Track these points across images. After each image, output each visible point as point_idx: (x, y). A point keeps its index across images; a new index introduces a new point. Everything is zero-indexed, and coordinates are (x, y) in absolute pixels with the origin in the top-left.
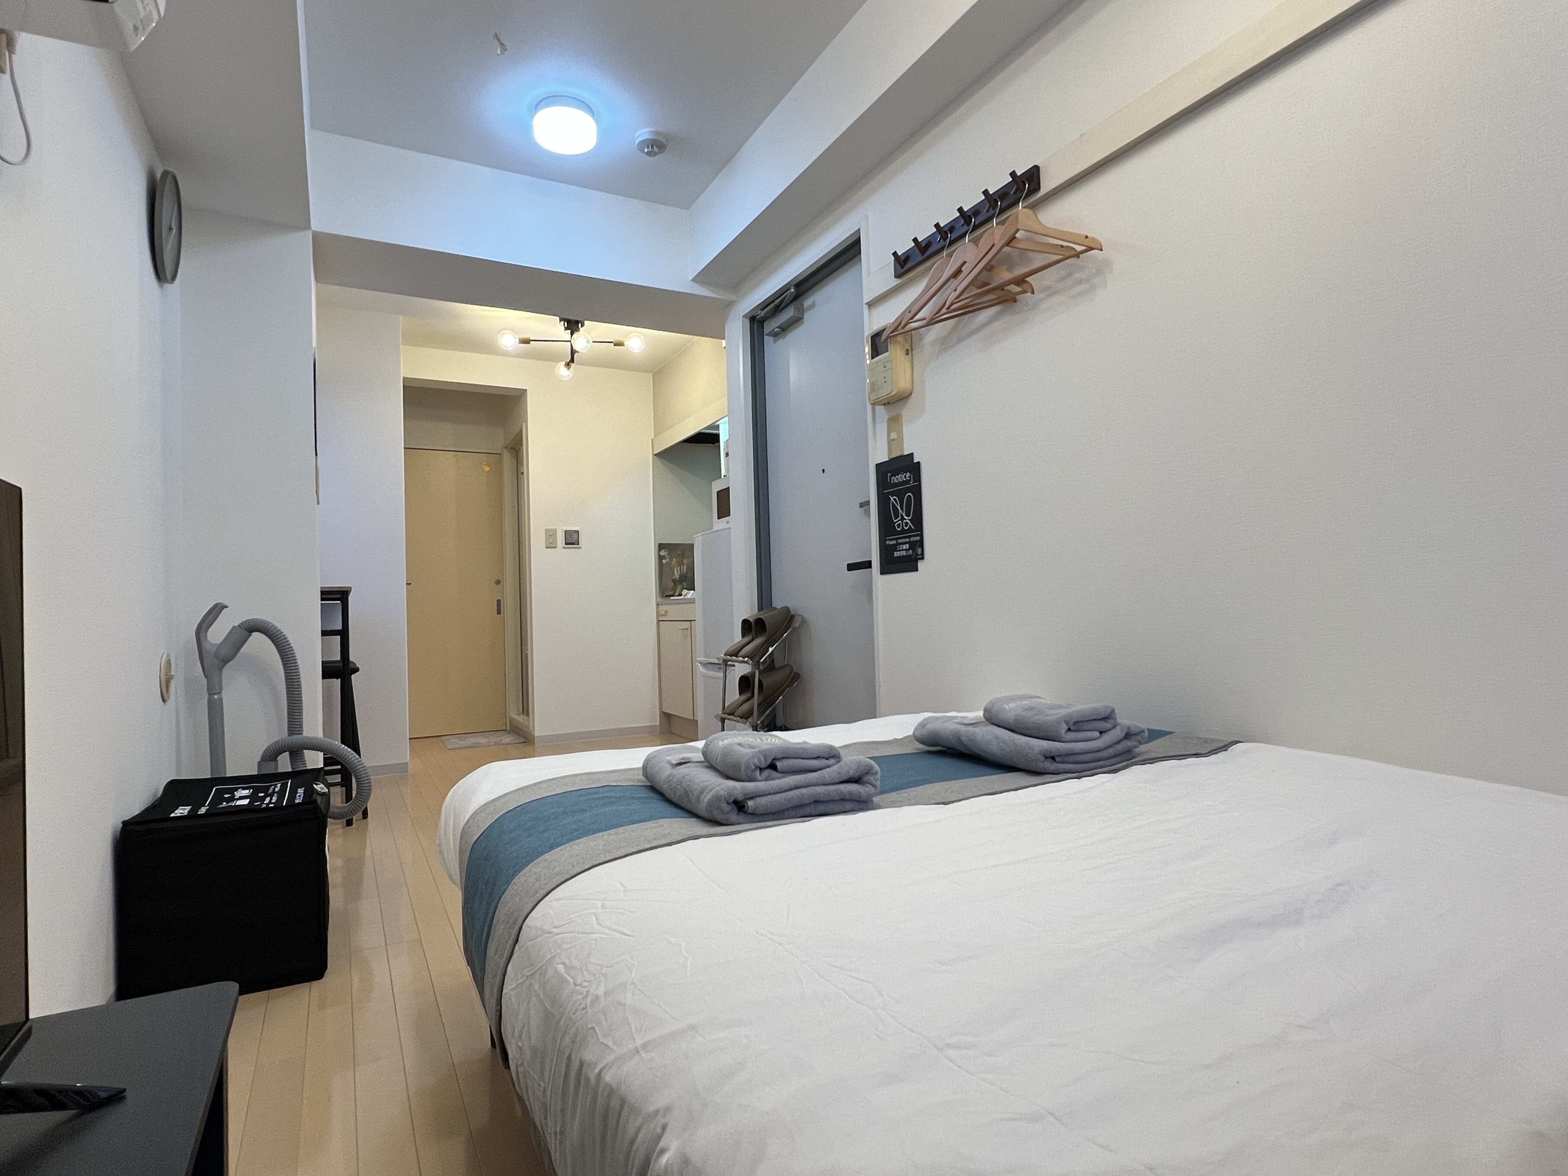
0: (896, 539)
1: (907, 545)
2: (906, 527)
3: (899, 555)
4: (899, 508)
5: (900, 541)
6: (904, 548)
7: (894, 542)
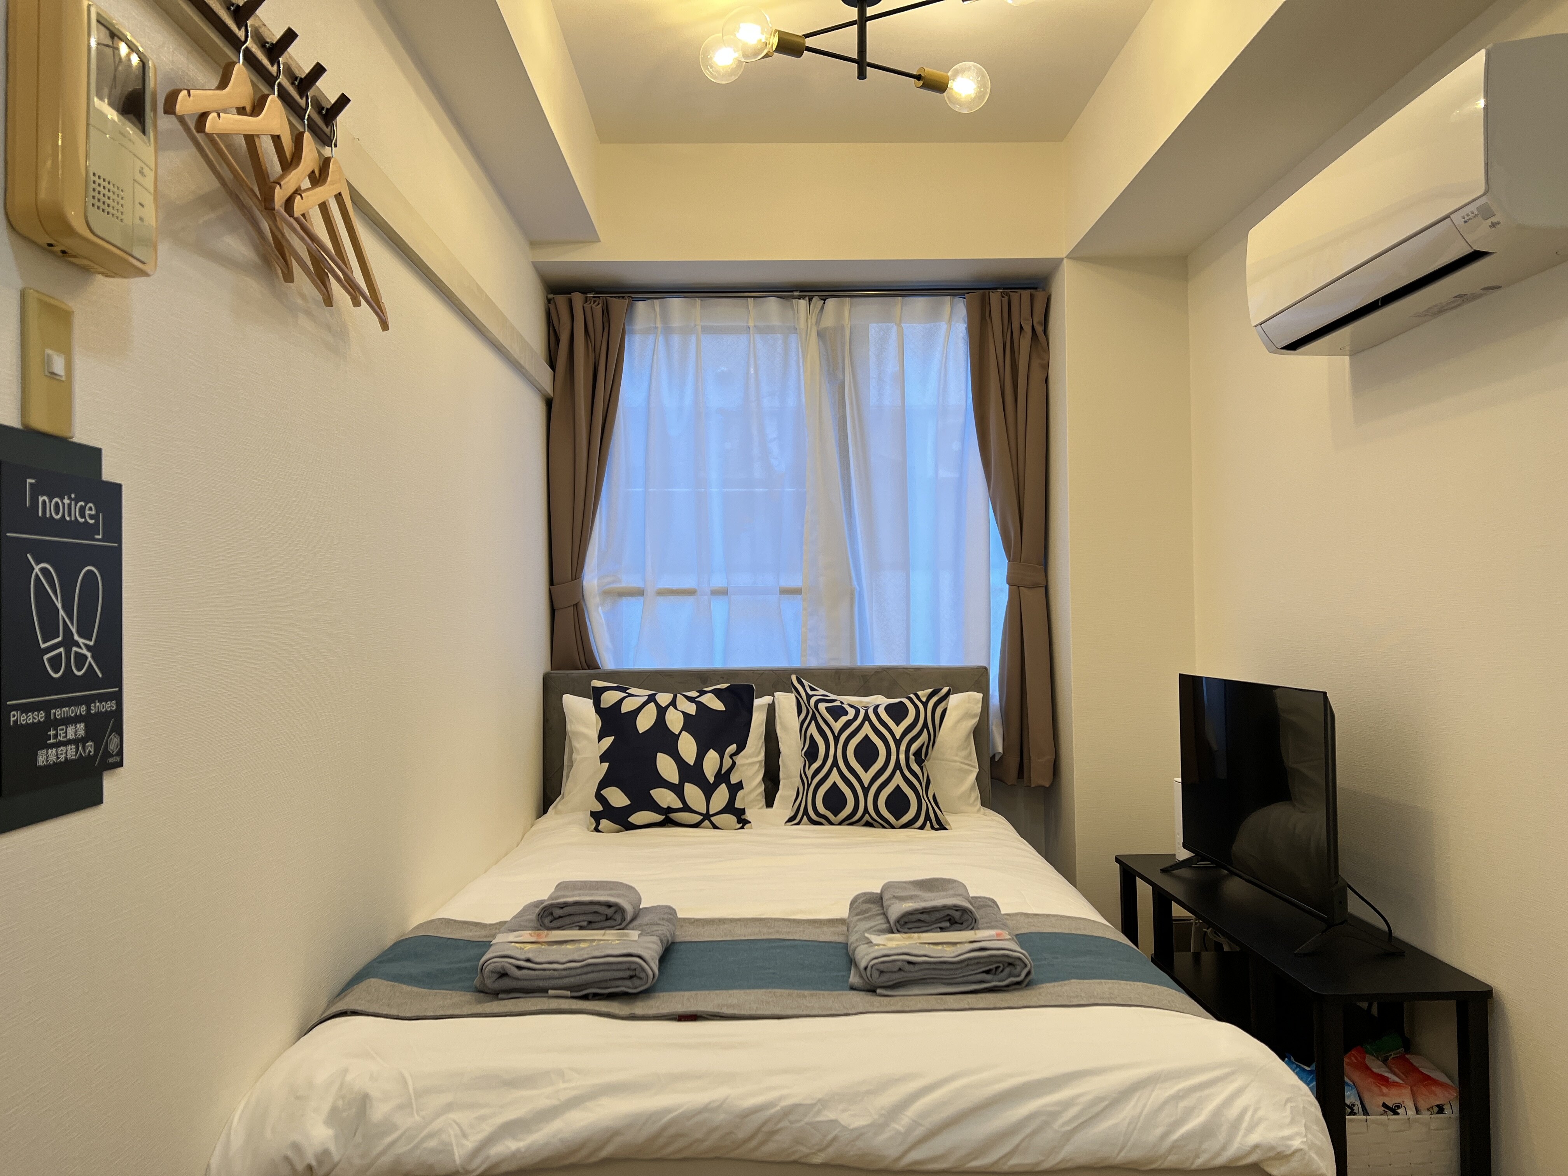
0: (46, 707)
1: (81, 727)
2: (79, 670)
3: (53, 759)
4: (59, 605)
5: (58, 713)
6: (71, 735)
7: (41, 716)
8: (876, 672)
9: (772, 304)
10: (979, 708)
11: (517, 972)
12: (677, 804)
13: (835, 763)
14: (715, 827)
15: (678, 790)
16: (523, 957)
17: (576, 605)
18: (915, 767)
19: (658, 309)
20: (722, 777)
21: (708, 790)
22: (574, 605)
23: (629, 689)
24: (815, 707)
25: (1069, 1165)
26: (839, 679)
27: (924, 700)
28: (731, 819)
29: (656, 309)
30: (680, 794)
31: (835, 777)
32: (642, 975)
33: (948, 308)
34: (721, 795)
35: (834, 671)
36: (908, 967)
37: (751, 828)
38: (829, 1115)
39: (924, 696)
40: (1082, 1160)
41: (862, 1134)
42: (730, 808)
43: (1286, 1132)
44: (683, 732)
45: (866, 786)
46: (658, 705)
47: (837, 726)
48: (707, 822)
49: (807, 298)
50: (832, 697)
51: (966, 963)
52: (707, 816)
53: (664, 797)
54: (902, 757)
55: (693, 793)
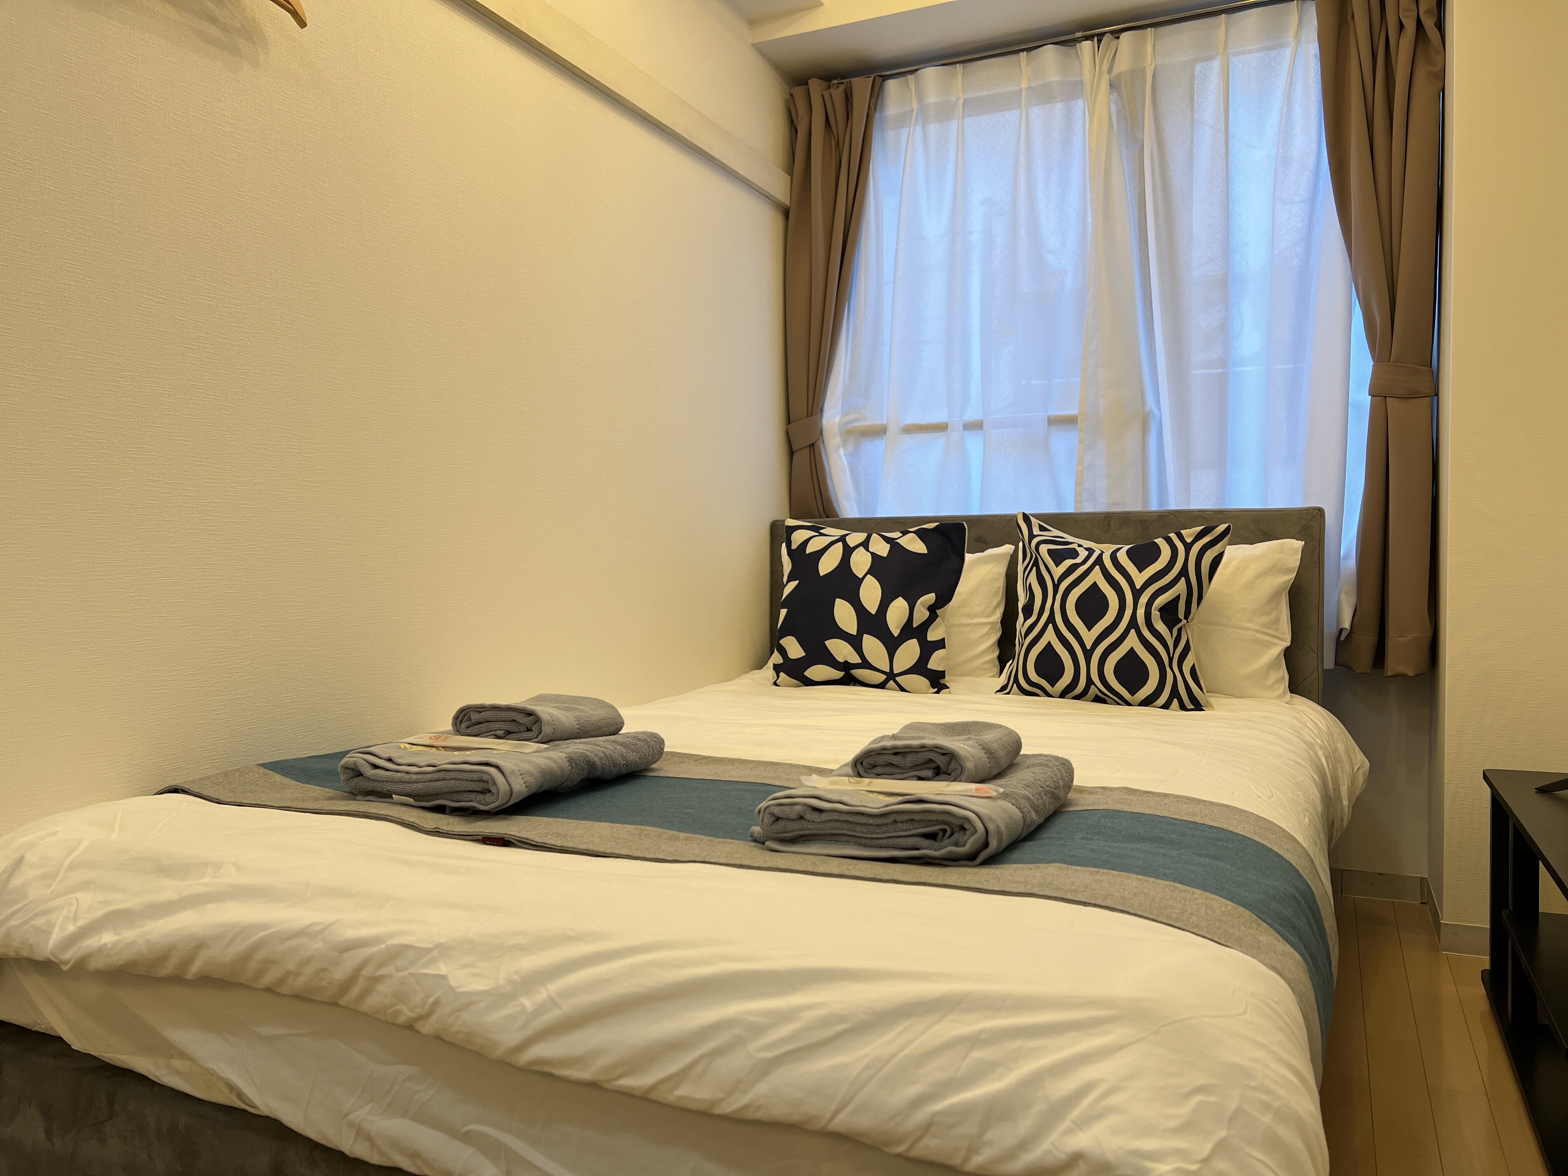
8: (1160, 516)
9: (1049, 53)
10: (1297, 560)
11: (368, 769)
12: (855, 659)
13: (1051, 619)
14: (902, 689)
15: (855, 642)
16: (385, 756)
17: (812, 446)
18: (1160, 627)
19: (913, 87)
20: (909, 631)
21: (892, 645)
22: (810, 445)
23: (823, 528)
24: (1036, 550)
25: (760, 1115)
26: (1109, 526)
27: (1189, 540)
28: (921, 681)
29: (911, 86)
30: (859, 649)
31: (1050, 635)
32: (493, 789)
33: (1294, 19)
34: (909, 652)
35: (1104, 515)
36: (810, 815)
37: (950, 693)
38: (442, 968)
39: (1190, 536)
40: (778, 1112)
41: (472, 1003)
42: (920, 668)
43: (1149, 1144)
44: (868, 575)
45: (1088, 648)
46: (845, 545)
47: (1058, 571)
48: (891, 683)
49: (1096, 39)
50: (1070, 538)
51: (891, 819)
52: (891, 675)
53: (840, 649)
54: (1141, 612)
55: (872, 646)
